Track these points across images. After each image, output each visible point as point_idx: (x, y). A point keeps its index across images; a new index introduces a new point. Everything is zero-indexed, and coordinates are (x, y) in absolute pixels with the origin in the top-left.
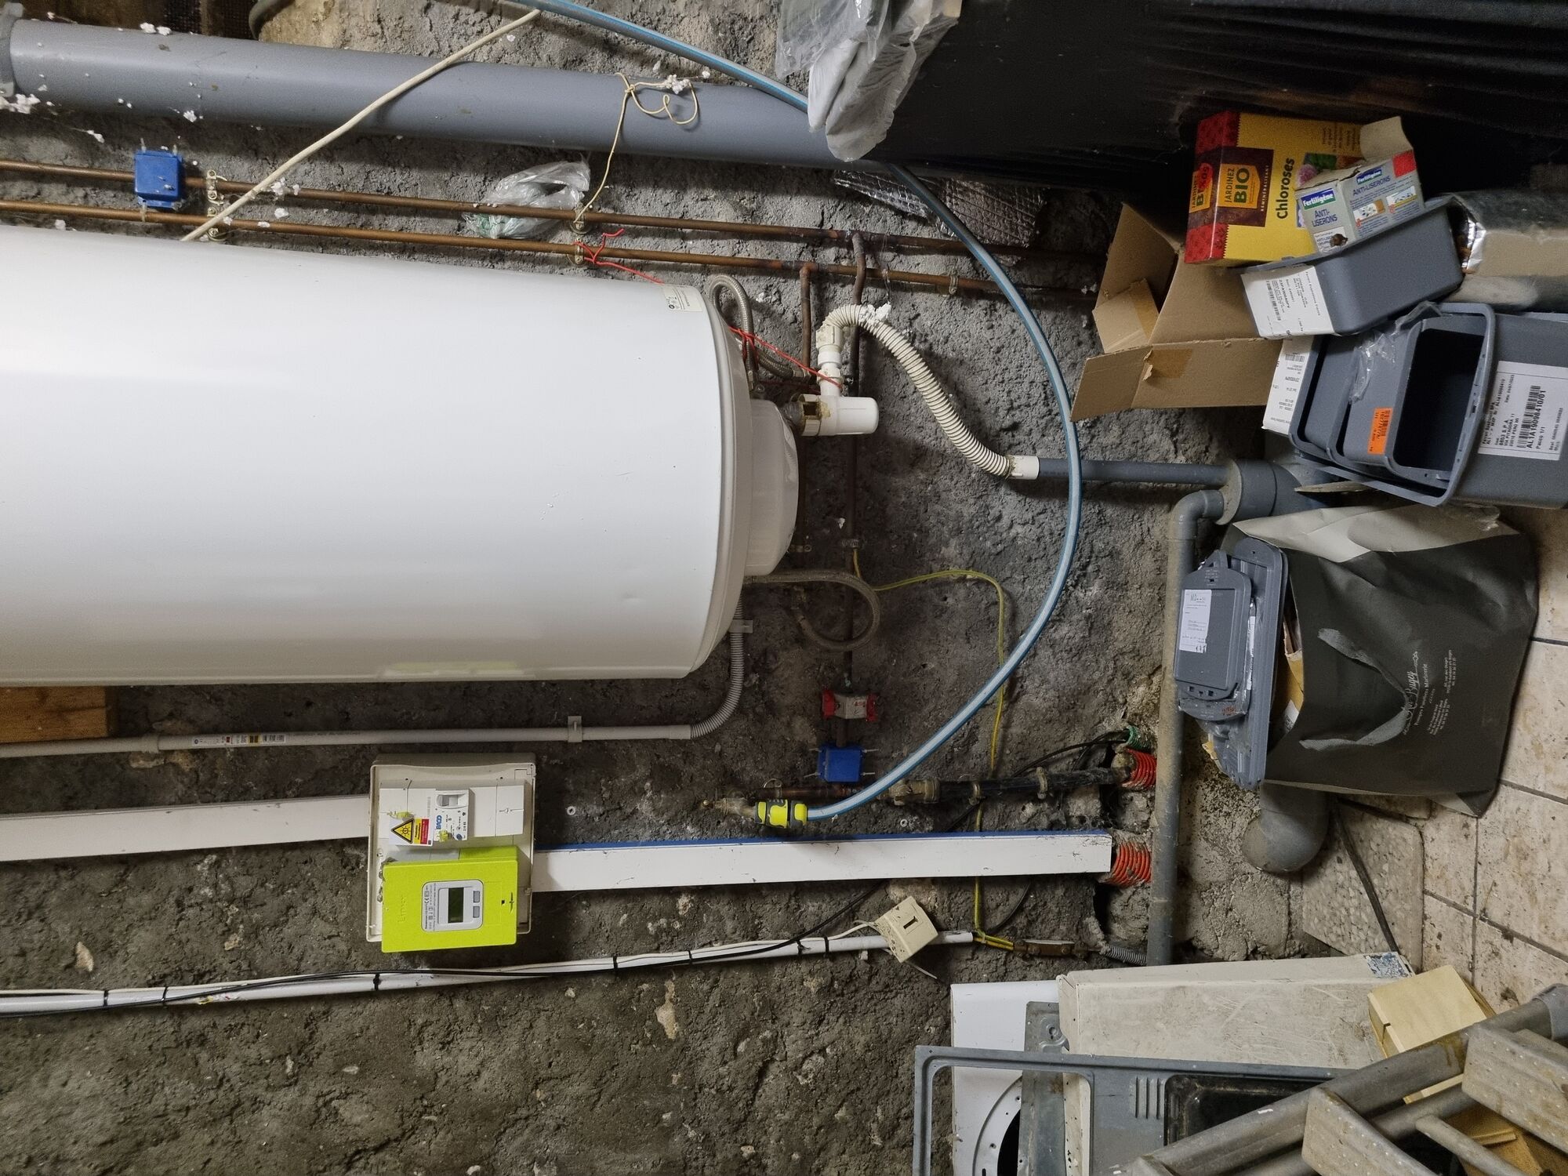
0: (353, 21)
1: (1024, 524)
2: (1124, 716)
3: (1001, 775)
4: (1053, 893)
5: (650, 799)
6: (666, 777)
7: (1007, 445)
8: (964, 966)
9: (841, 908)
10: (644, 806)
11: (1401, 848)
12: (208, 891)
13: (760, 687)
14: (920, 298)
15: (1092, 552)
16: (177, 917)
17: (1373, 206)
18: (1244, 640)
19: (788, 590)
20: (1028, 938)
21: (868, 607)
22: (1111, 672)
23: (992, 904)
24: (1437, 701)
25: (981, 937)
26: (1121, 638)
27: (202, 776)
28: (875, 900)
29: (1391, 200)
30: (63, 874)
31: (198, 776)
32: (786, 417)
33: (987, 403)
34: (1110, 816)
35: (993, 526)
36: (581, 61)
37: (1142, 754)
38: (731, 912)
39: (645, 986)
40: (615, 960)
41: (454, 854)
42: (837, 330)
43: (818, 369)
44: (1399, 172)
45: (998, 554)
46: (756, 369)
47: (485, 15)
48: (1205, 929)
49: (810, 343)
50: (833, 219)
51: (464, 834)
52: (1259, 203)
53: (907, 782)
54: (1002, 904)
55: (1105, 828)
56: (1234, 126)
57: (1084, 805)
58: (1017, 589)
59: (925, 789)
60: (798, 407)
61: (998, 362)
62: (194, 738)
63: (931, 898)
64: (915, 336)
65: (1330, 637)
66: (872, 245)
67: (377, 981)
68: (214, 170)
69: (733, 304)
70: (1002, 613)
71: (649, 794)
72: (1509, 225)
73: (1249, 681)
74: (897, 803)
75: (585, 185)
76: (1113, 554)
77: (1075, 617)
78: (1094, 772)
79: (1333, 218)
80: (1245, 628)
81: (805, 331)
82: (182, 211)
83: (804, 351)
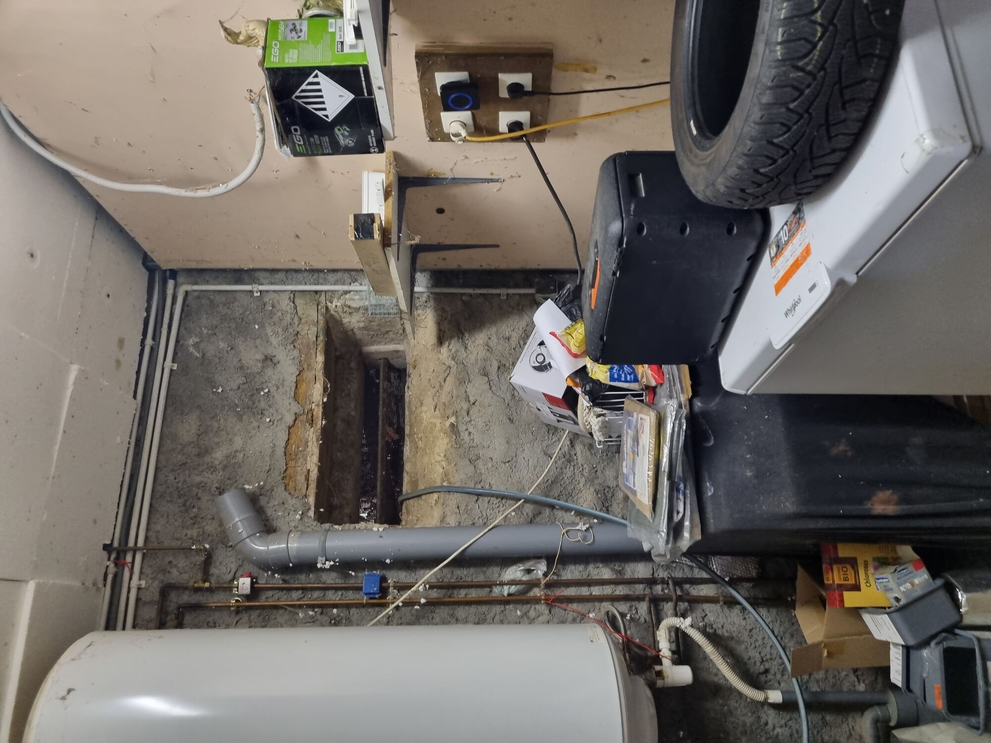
0: (448, 508)
1: (781, 727)
7: (763, 683)
14: (706, 606)
17: (908, 584)
29: (917, 581)
32: (646, 679)
33: (750, 659)
35: (764, 728)
42: (666, 630)
43: (660, 651)
44: (917, 568)
46: (629, 653)
47: (500, 500)
49: (654, 635)
50: (658, 571)
52: (856, 581)
56: (835, 548)
60: (652, 673)
61: (751, 637)
64: (706, 627)
66: (678, 583)
68: (393, 577)
69: (614, 617)
72: (977, 591)
75: (545, 569)
79: (892, 589)
81: (651, 629)
82: (380, 598)
83: (651, 639)
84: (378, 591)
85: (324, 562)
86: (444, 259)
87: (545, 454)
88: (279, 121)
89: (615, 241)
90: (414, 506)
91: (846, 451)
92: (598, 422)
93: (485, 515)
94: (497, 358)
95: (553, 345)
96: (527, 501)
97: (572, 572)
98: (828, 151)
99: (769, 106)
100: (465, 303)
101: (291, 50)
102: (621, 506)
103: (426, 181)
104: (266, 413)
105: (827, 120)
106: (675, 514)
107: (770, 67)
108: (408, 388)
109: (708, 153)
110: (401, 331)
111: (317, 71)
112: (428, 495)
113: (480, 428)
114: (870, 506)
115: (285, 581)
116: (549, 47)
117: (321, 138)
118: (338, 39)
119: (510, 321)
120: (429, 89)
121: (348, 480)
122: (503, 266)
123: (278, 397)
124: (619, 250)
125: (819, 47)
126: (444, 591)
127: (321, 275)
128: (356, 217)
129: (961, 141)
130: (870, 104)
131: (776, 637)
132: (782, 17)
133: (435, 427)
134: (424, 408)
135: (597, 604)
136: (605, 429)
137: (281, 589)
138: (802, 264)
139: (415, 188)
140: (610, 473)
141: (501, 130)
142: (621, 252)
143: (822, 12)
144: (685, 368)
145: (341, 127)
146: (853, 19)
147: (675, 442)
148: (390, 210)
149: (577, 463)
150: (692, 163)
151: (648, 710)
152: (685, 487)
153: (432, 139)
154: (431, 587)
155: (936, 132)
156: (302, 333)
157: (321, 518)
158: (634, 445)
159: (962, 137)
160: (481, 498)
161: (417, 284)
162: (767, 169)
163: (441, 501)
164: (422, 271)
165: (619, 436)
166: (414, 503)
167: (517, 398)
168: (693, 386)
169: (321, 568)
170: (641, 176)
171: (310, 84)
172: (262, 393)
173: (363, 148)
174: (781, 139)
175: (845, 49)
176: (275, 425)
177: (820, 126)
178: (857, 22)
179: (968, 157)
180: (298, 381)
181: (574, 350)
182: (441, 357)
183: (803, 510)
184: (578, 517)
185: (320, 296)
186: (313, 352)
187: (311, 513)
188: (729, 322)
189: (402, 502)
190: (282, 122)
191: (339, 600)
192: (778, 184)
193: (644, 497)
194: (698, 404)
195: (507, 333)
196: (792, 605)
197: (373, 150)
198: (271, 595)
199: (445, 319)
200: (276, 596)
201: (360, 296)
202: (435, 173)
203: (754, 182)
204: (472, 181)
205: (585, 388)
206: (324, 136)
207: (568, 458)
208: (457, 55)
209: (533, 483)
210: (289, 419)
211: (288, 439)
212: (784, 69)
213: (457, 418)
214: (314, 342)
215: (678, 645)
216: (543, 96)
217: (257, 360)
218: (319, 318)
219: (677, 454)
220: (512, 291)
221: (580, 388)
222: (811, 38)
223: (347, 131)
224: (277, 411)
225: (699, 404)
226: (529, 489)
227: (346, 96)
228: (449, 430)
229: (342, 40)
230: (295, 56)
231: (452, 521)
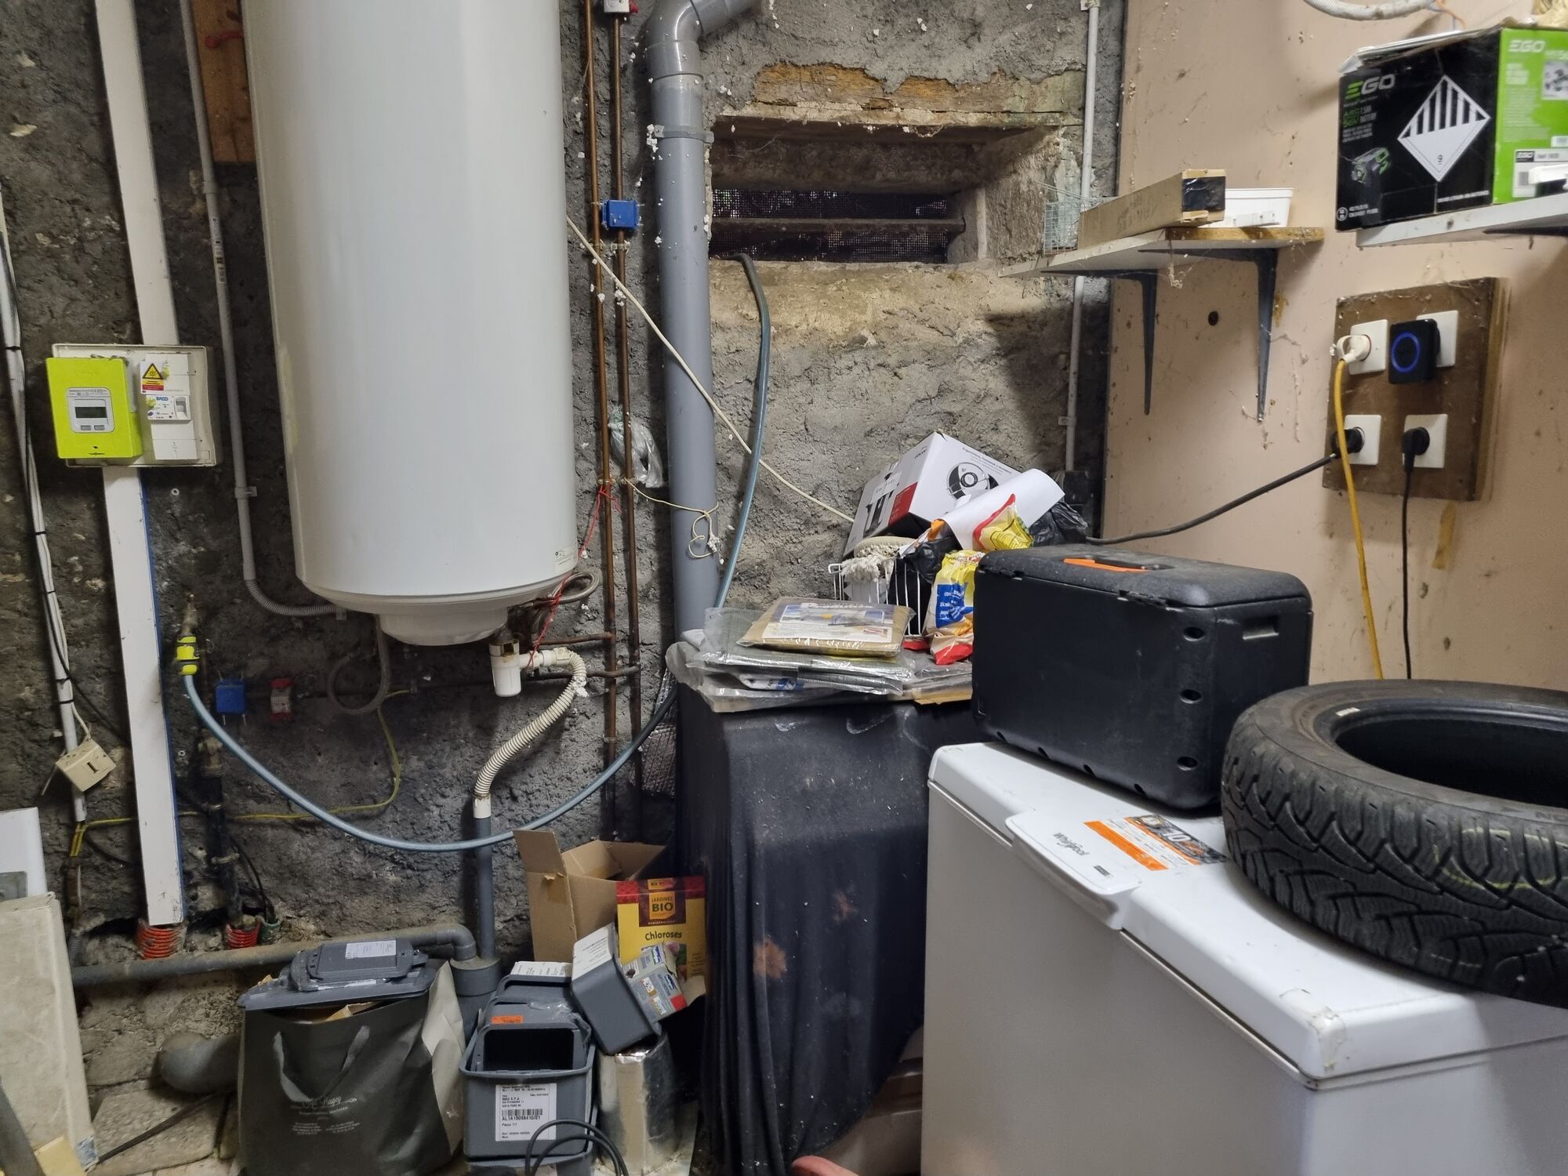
0: (736, 334)
1: (440, 815)
2: (288, 918)
3: (229, 826)
4: (126, 883)
5: (190, 552)
6: (209, 563)
7: (500, 794)
8: (53, 818)
9: (101, 711)
10: (182, 547)
11: (192, 1145)
12: (87, 223)
13: (292, 629)
14: (600, 718)
15: (423, 871)
16: (62, 199)
17: (653, 988)
18: (358, 979)
19: (373, 644)
20: (82, 868)
21: (363, 705)
22: (326, 901)
23: (111, 835)
24: (320, 1123)
25: (81, 828)
26: (354, 904)
27: (185, 222)
28: (109, 737)
29: (657, 999)
30: (95, 119)
31: (185, 219)
32: (500, 631)
33: (531, 776)
34: (200, 922)
35: (437, 792)
36: (729, 478)
37: (256, 936)
38: (91, 622)
39: (18, 558)
40: (43, 533)
41: (134, 409)
42: (568, 661)
43: (539, 651)
44: (674, 1001)
45: (416, 799)
46: (536, 607)
47: (750, 416)
48: (102, 1013)
49: (559, 644)
50: (647, 652)
51: (154, 417)
52: (653, 920)
53: (219, 751)
54: (113, 844)
55: (188, 917)
56: (696, 896)
57: (207, 897)
58: (388, 817)
59: (214, 766)
60: (509, 639)
61: (560, 779)
62: (217, 218)
63: (115, 783)
64: (573, 717)
65: (363, 1033)
66: (632, 680)
67: (14, 349)
68: (632, 248)
69: (582, 587)
70: (367, 808)
71: (194, 551)
72: (646, 1076)
73: (325, 988)
74: (200, 745)
75: (649, 485)
76: (422, 887)
77: (369, 866)
78: (238, 899)
79: (644, 967)
80: (368, 978)
81: (567, 639)
82: (601, 228)
83: (553, 640)
84: (611, 225)
85: (657, 135)
86: (1129, 325)
87: (818, 486)
88: (1406, 54)
89: (1176, 595)
90: (736, 279)
91: (840, 913)
92: (872, 567)
93: (726, 393)
94: (966, 411)
95: (994, 500)
96: (749, 460)
97: (644, 525)
98: (1313, 896)
99: (1392, 816)
100: (1054, 359)
101: (1526, 73)
102: (741, 599)
103: (1268, 295)
104: (889, 27)
105: (1361, 894)
106: (750, 676)
107: (1451, 818)
108: (917, 267)
109: (1312, 730)
110: (1010, 254)
111: (1487, 117)
112: (754, 302)
113: (858, 385)
114: (765, 940)
115: (624, 70)
116: (1485, 494)
117: (1370, 125)
118: (1539, 152)
119: (1022, 432)
120: (1429, 301)
121: (774, 169)
122: (1112, 419)
123: (912, 49)
124: (1163, 601)
125: (1475, 884)
126: (613, 329)
127: (1110, 117)
128: (1220, 182)
129: (1327, 1065)
130: (1382, 952)
131: (562, 814)
132: (1527, 836)
133: (860, 314)
134: (887, 294)
135: (599, 562)
136: (859, 577)
137: (612, 65)
138: (1135, 858)
139: (1257, 276)
140: (789, 583)
141: (1349, 417)
142: (1158, 603)
143: (1530, 890)
144: (966, 695)
145: (1388, 159)
146: (1513, 932)
147: (854, 678)
148: (1226, 237)
149: (803, 535)
150: (1294, 710)
151: (460, 634)
152: (788, 691)
153: (1341, 306)
154: (618, 310)
155: (1341, 1035)
156: (1016, 87)
157: (720, 127)
158: (844, 619)
159: (1332, 1067)
160: (751, 387)
161: (1089, 280)
162: (1289, 812)
163: (747, 324)
164: (1109, 287)
165: (847, 598)
166: (740, 280)
167: (903, 443)
168: (934, 705)
169: (647, 131)
170: (1274, 634)
171: (1467, 106)
172: (920, 20)
173: (1347, 194)
174: (1337, 832)
175: (1471, 920)
176: (868, 45)
177: (1354, 885)
178: (1510, 937)
179: (1302, 1073)
180: (936, 82)
181: (987, 532)
182: (969, 320)
183: (760, 853)
184: (724, 536)
185: (1074, 115)
186: (985, 106)
187: (728, 112)
188: (1040, 758)
189: (739, 259)
190: (1404, 58)
191: (597, 161)
192: (1266, 828)
193: (770, 633)
194: (907, 713)
195: (1005, 427)
196: (605, 836)
197: (1342, 212)
198: (601, 47)
199: (1029, 328)
200: (601, 57)
201: (1074, 183)
202: (1280, 310)
203: (1269, 793)
204: (1262, 370)
205: (927, 548)
206: (1374, 130)
207: (810, 522)
208: (1485, 346)
209: (775, 467)
210: (877, 69)
211: (845, 69)
212: (1447, 837)
213: (875, 348)
214: (1001, 107)
215: (545, 677)
216: (1403, 487)
217: (974, 9)
218: (1040, 116)
219: (837, 681)
220: (1070, 434)
221: (926, 540)
222: (1492, 872)
223: (1378, 169)
224: (891, 47)
225: (907, 715)
226: (764, 461)
227: (1439, 167)
228: (857, 335)
229: (1536, 159)
230: (1516, 81)
231: (719, 341)
